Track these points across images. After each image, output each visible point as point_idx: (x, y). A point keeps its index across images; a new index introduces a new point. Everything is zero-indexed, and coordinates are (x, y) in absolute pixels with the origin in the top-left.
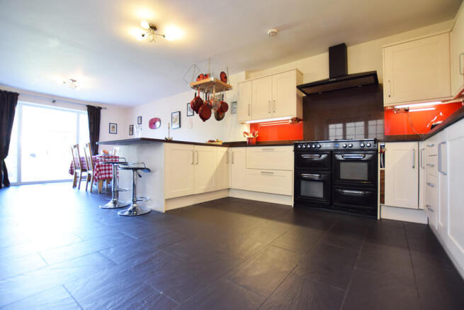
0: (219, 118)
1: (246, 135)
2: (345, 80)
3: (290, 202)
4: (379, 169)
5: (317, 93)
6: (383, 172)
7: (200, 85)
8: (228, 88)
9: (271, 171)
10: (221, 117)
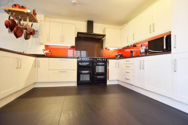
0: (26, 38)
1: (44, 51)
2: (92, 35)
3: (75, 85)
4: (107, 68)
5: (82, 37)
6: (108, 69)
7: (15, 11)
8: (35, 21)
9: (65, 71)
10: (28, 37)
